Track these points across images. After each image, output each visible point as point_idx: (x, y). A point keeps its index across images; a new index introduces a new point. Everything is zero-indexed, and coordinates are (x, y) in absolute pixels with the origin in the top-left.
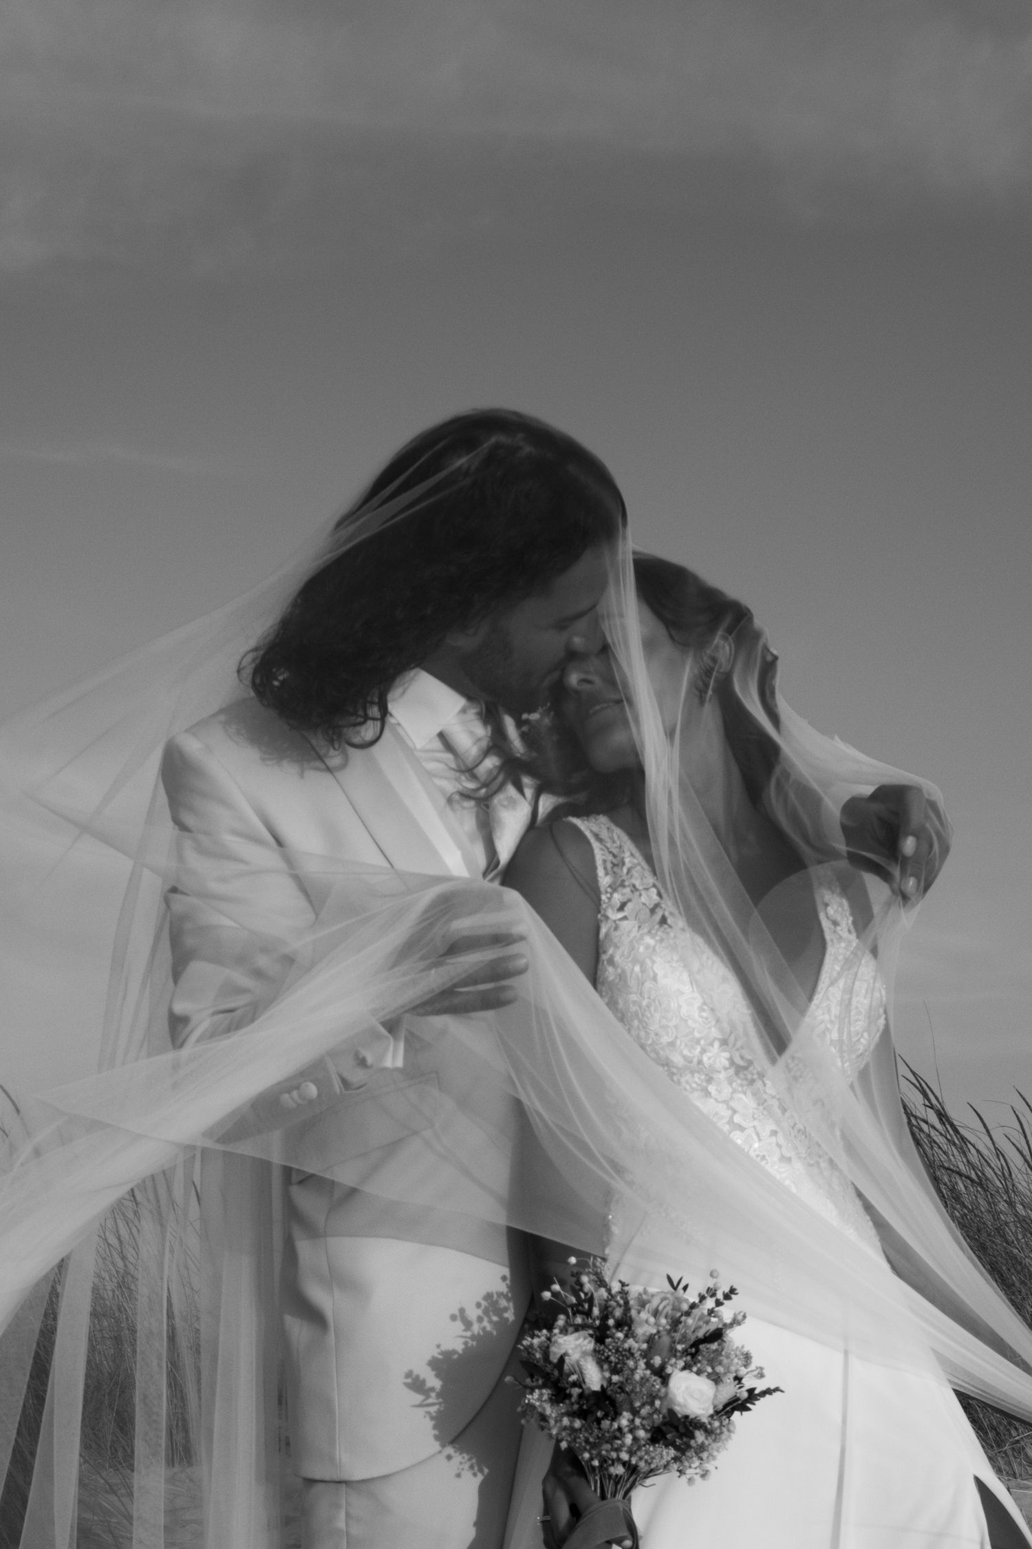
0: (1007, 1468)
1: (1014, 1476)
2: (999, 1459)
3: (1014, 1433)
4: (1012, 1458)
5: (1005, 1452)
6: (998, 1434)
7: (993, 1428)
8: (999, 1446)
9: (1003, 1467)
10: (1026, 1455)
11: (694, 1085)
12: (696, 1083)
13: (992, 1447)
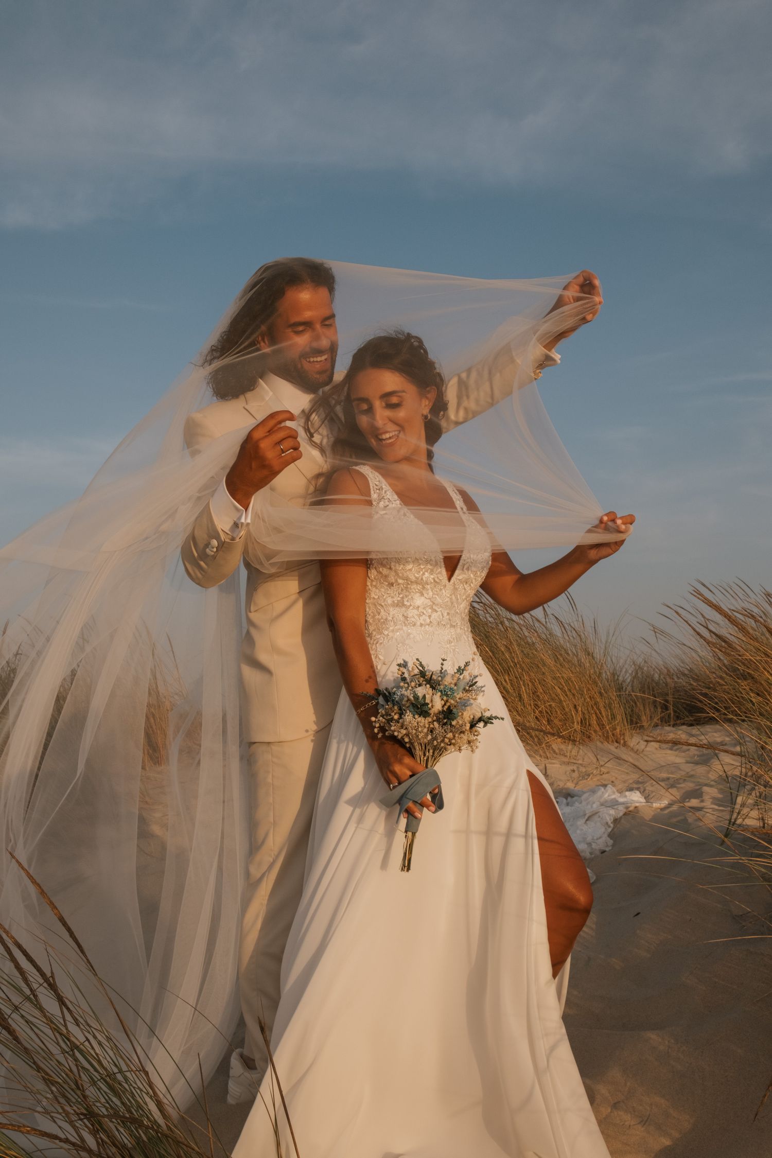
0: (544, 755)
1: (547, 758)
2: (540, 750)
3: (546, 739)
4: (546, 750)
5: (543, 748)
6: (539, 739)
7: (537, 736)
8: (540, 745)
9: (542, 754)
10: (552, 748)
11: (417, 590)
12: (418, 589)
13: (537, 745)
